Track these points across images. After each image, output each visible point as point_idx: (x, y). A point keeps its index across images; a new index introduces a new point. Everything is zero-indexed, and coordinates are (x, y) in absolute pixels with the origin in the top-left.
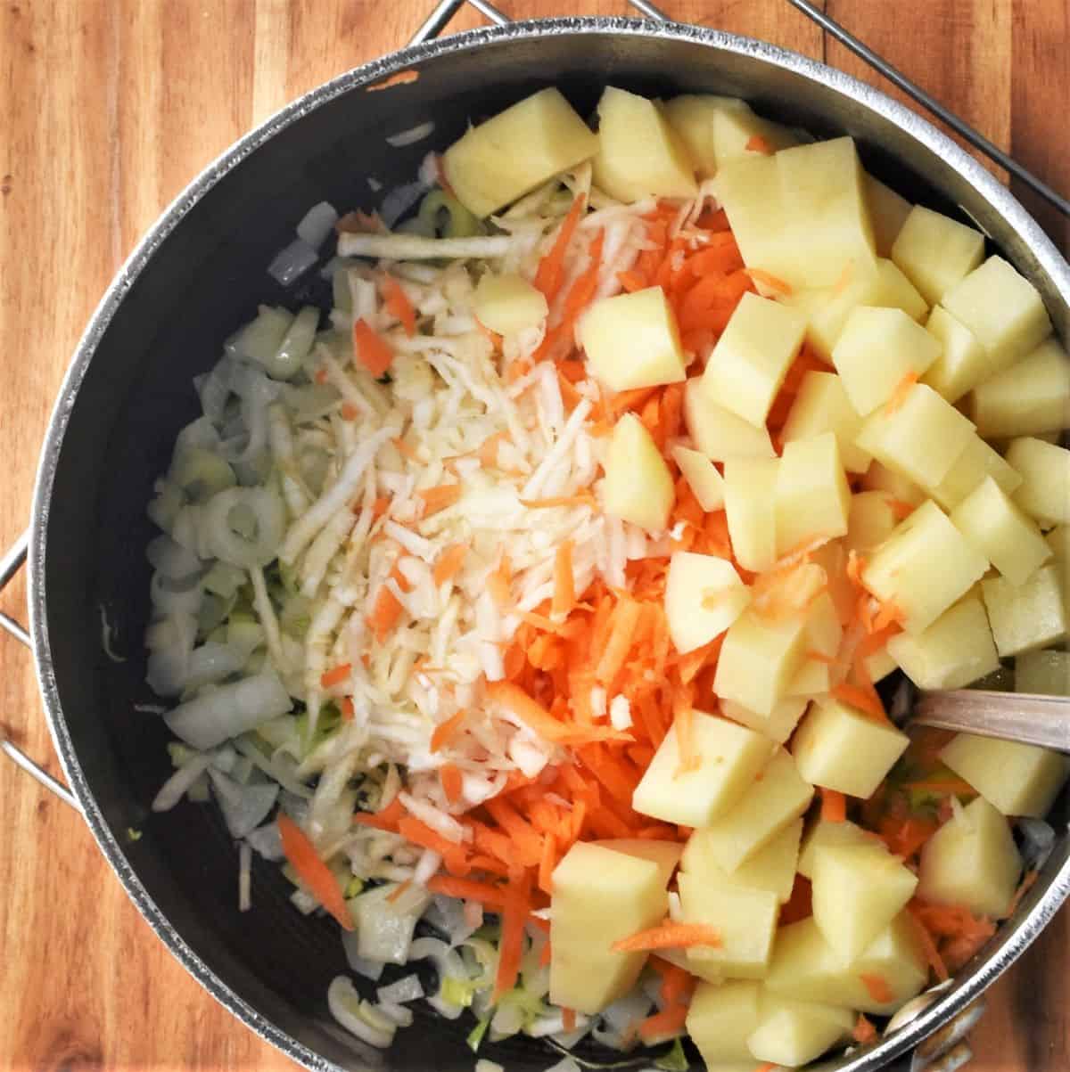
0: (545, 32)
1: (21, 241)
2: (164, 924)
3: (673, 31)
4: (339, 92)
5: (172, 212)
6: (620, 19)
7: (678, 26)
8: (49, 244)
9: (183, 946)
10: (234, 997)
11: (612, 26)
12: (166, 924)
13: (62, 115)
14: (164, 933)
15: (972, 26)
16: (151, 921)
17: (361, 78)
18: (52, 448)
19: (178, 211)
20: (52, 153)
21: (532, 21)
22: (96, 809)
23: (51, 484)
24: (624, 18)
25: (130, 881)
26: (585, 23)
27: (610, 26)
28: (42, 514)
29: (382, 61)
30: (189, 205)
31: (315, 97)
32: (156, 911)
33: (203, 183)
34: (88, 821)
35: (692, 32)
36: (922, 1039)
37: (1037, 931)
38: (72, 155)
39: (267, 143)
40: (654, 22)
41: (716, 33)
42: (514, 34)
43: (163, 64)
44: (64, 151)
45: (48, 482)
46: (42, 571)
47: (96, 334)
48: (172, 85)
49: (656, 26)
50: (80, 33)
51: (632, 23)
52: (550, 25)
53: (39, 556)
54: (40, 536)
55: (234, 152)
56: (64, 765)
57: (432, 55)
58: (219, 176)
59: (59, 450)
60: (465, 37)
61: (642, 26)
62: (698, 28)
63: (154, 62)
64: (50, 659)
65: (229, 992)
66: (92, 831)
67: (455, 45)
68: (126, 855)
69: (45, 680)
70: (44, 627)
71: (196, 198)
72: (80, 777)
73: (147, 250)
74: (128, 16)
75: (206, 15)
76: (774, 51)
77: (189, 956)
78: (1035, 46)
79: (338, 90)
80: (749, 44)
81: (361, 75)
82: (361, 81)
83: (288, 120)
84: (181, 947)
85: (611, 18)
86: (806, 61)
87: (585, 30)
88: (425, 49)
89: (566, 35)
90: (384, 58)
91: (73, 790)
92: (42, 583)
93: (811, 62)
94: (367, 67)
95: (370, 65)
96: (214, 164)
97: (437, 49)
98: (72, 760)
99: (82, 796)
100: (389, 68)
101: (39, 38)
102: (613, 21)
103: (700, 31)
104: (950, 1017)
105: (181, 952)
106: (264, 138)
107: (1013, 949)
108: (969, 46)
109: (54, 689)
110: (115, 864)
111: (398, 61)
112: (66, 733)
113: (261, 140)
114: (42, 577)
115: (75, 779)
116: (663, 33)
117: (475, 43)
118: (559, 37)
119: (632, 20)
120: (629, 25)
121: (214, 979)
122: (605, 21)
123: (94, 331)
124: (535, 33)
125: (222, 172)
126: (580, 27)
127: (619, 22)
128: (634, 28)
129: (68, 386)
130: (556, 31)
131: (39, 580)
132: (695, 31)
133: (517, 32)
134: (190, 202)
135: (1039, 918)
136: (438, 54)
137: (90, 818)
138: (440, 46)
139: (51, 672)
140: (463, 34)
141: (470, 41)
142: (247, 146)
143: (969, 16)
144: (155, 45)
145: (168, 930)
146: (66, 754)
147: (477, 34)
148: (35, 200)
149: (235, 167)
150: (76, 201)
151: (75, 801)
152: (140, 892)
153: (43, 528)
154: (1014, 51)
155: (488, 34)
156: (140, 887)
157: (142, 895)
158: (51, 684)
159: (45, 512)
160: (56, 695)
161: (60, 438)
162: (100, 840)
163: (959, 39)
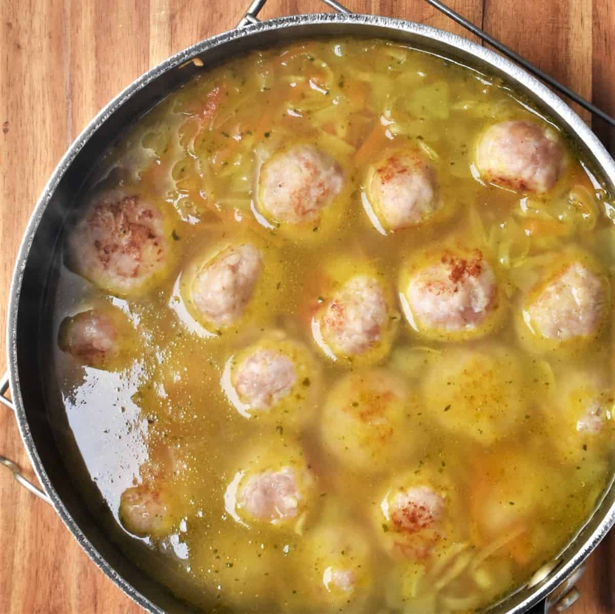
0: (280, 26)
1: (15, 161)
2: (106, 565)
3: (354, 19)
4: (162, 72)
5: (72, 150)
6: (323, 15)
7: (357, 16)
8: (31, 161)
9: (118, 577)
10: (150, 604)
11: (318, 19)
12: (107, 565)
13: (38, 86)
14: (107, 571)
15: (569, 28)
16: (98, 564)
17: (175, 63)
18: (15, 295)
19: (75, 149)
20: (32, 108)
21: (271, 20)
22: (60, 502)
23: (16, 315)
24: (325, 14)
25: (84, 542)
26: (302, 19)
27: (317, 19)
28: (13, 334)
29: (186, 51)
30: (81, 146)
31: (149, 76)
32: (100, 558)
33: (89, 132)
34: (56, 509)
35: (365, 19)
36: (549, 593)
37: (610, 525)
38: (43, 109)
39: (123, 105)
40: (342, 15)
41: (379, 18)
42: (261, 29)
43: (96, 56)
44: (39, 107)
45: (14, 314)
46: (16, 366)
47: (34, 226)
48: (101, 68)
49: (344, 17)
50: (47, 38)
51: (330, 17)
52: (283, 22)
53: (13, 358)
54: (13, 346)
55: (104, 112)
56: (39, 478)
57: (215, 45)
58: (97, 127)
59: (19, 296)
60: (233, 33)
61: (336, 18)
62: (368, 16)
63: (91, 54)
64: (25, 417)
65: (147, 601)
66: (59, 515)
67: (227, 38)
68: (80, 527)
69: (24, 430)
70: (20, 399)
71: (85, 141)
72: (49, 484)
73: (60, 174)
74: (75, 28)
75: (121, 26)
76: (414, 26)
77: (122, 582)
78: (606, 40)
79: (162, 71)
80: (399, 23)
81: (174, 61)
82: (175, 64)
83: (135, 91)
84: (117, 577)
85: (317, 15)
86: (433, 30)
87: (303, 23)
88: (211, 42)
89: (292, 27)
90: (187, 49)
91: (46, 492)
92: (16, 374)
93: (436, 30)
94: (177, 55)
95: (179, 54)
96: (94, 121)
97: (218, 42)
98: (44, 475)
99: (51, 495)
100: (190, 55)
101: (24, 40)
102: (318, 16)
103: (370, 18)
104: (565, 579)
105: (117, 581)
106: (121, 103)
107: (598, 537)
108: (567, 41)
109: (29, 435)
110: (74, 533)
111: (195, 51)
112: (39, 459)
113: (120, 104)
114: (17, 370)
115: (47, 485)
116: (349, 21)
117: (239, 36)
118: (288, 28)
119: (330, 15)
120: (328, 18)
121: (138, 595)
122: (314, 17)
123: (33, 223)
124: (274, 27)
125: (99, 125)
126: (299, 22)
127: (322, 17)
128: (331, 20)
129: (21, 257)
130: (286, 25)
131: (15, 372)
132: (367, 18)
133: (263, 28)
134: (82, 144)
135: (611, 518)
136: (218, 44)
137: (57, 508)
138: (220, 40)
139: (27, 425)
140: (232, 31)
141: (236, 35)
142: (112, 108)
143: (567, 23)
144: (91, 44)
145: (109, 568)
146: (40, 472)
147: (240, 30)
148: (23, 136)
149: (106, 121)
150: (46, 136)
151: (48, 498)
152: (90, 548)
153: (14, 342)
154: (593, 44)
155: (246, 30)
156: (90, 544)
157: (92, 550)
158: (28, 432)
159: (15, 332)
160: (31, 438)
161: (19, 289)
162: (64, 519)
163: (562, 36)
